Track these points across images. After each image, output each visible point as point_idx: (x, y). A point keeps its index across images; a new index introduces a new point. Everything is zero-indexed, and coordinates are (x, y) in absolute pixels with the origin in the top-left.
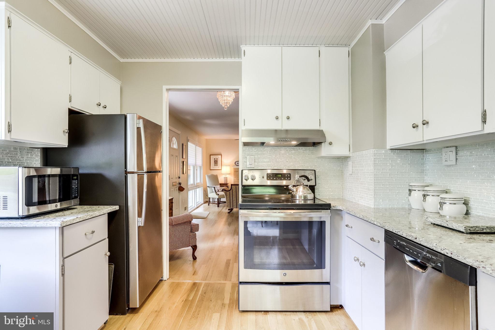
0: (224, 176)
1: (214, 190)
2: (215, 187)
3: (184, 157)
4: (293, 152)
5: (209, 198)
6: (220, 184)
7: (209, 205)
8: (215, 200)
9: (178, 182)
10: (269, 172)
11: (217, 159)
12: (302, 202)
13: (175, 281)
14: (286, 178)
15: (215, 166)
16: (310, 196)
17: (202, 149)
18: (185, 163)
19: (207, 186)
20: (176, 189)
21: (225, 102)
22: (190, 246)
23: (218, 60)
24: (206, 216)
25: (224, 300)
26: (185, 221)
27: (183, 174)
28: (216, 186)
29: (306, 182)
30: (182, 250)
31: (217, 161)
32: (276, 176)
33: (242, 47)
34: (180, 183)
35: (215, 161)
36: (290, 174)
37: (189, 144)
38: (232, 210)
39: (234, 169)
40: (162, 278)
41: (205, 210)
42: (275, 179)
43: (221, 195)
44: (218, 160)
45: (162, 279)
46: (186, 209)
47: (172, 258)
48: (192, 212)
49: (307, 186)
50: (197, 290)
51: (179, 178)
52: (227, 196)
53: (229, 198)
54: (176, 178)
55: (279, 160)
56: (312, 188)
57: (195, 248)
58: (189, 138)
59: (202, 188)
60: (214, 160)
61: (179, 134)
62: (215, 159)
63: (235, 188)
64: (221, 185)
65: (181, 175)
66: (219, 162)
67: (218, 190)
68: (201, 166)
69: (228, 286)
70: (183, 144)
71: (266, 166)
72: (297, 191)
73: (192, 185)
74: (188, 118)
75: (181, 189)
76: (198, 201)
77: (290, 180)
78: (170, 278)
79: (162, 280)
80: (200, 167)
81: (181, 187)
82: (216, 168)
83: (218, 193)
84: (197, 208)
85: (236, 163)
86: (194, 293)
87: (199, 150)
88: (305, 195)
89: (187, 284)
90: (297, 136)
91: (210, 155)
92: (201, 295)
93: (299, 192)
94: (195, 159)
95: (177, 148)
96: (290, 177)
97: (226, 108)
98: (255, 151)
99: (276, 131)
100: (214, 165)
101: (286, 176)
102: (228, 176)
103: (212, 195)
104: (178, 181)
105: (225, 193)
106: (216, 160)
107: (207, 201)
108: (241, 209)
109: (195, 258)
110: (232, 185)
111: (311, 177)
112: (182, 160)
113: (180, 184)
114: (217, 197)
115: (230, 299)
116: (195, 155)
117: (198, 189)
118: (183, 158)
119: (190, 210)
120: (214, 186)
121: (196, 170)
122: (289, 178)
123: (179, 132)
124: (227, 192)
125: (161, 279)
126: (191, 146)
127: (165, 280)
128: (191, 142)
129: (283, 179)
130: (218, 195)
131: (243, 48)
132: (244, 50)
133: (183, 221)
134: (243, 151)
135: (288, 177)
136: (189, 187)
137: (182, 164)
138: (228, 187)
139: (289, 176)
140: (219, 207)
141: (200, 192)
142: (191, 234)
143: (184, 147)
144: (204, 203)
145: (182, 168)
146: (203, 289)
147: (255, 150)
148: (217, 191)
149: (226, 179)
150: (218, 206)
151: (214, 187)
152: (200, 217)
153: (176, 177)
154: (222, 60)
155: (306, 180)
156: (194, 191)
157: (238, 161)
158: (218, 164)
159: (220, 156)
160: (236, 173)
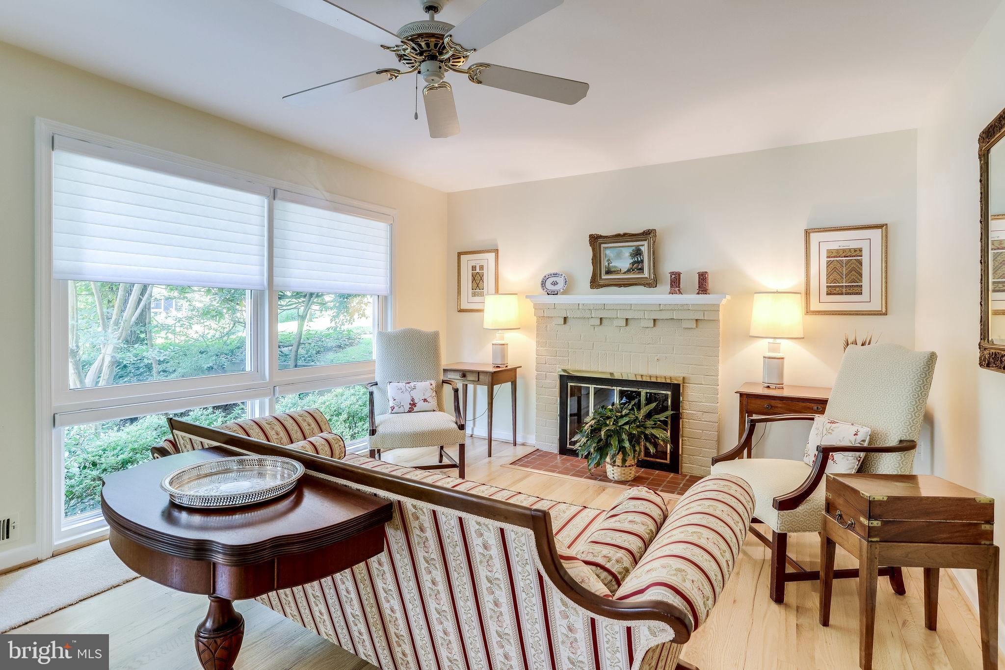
0: (493, 339)
11: (482, 268)
15: (474, 295)
17: (394, 228)
31: (482, 279)
35: (474, 279)
39: (537, 307)
44: (485, 271)
60: (470, 272)
62: (474, 268)
66: (489, 280)
67: (414, 404)
82: (476, 302)
85: (548, 284)
91: (460, 254)
100: (470, 291)
106: (478, 270)
149: (501, 349)
156: (257, 402)
157: (555, 275)
158: (483, 289)
159: (492, 256)
160: (547, 326)
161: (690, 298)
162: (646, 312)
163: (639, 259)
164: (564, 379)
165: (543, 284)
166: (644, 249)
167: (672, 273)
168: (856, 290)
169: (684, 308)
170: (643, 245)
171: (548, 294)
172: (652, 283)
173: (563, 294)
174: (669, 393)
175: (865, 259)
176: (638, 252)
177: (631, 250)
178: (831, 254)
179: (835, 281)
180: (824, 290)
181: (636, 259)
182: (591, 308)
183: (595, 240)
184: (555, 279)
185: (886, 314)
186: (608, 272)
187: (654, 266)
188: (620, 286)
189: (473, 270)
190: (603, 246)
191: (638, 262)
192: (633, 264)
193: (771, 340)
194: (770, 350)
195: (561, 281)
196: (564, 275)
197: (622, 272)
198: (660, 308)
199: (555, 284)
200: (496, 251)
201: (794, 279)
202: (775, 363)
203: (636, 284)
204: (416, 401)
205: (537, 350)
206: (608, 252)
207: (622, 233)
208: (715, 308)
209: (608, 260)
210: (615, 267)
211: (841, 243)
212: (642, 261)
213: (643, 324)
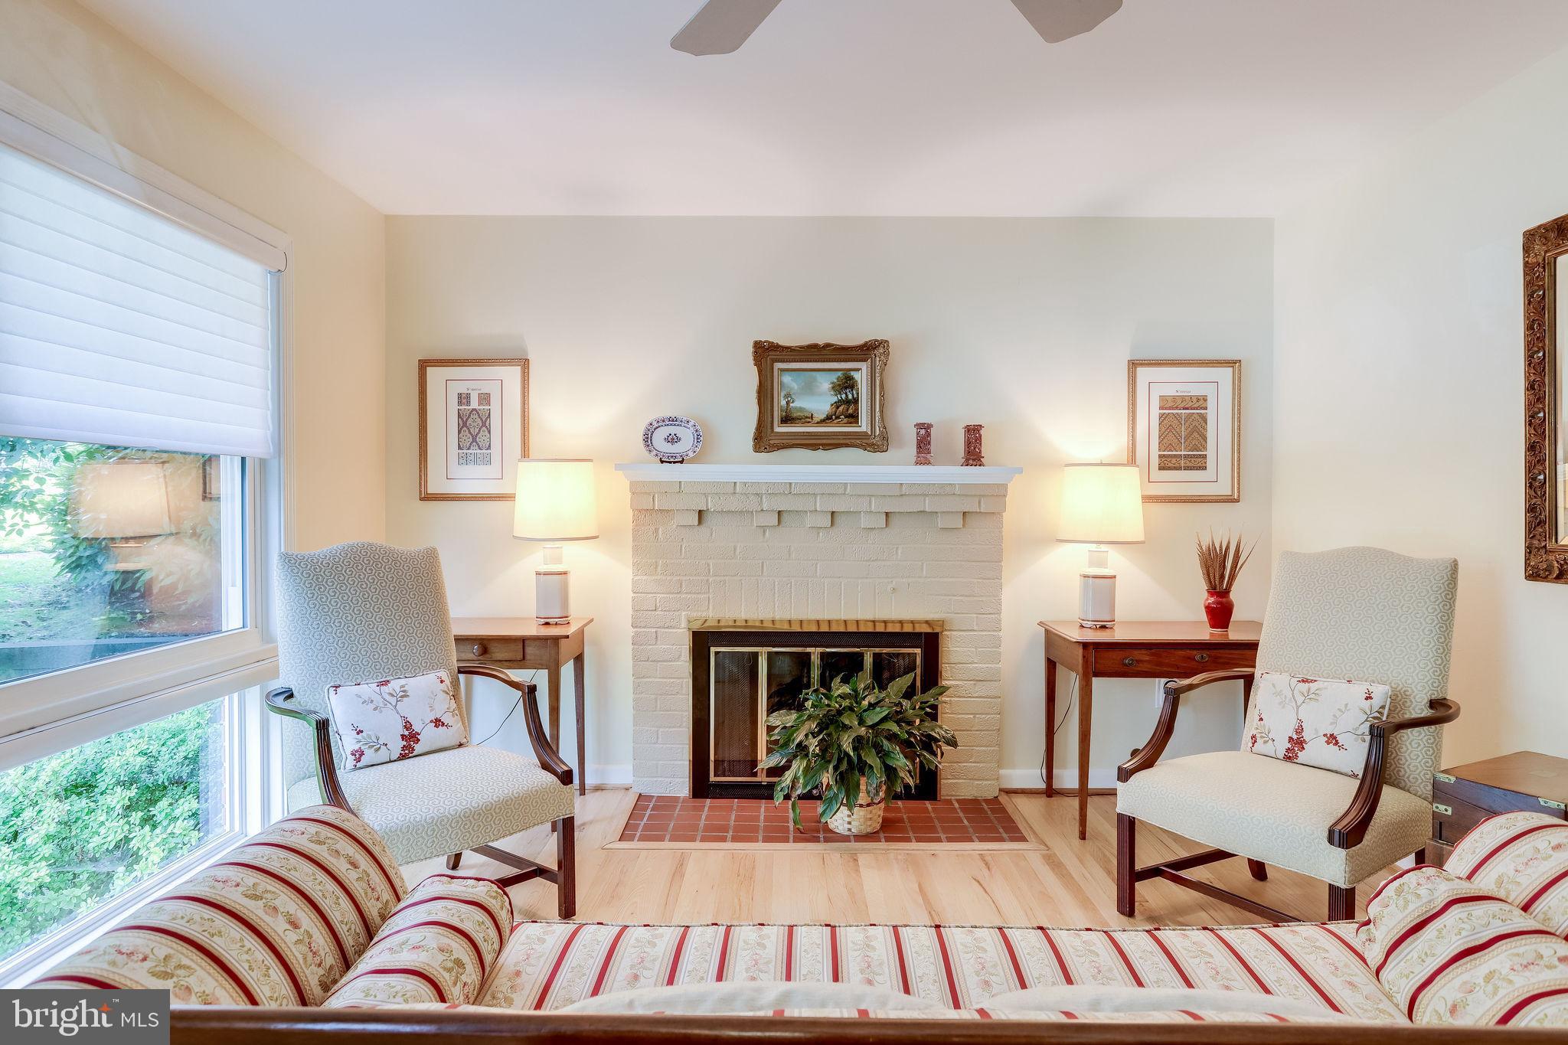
0: (538, 560)
11: (485, 398)
15: (464, 460)
31: (485, 423)
35: (463, 425)
39: (638, 490)
44: (494, 407)
60: (454, 407)
62: (464, 399)
64: (484, 656)
66: (505, 427)
82: (470, 479)
85: (658, 440)
91: (424, 365)
100: (454, 451)
102: (579, 560)
106: (474, 404)
149: (555, 583)
157: (673, 421)
158: (489, 448)
159: (511, 375)
160: (657, 530)
161: (950, 473)
162: (873, 499)
163: (850, 397)
164: (702, 641)
165: (648, 439)
166: (862, 377)
167: (920, 426)
168: (1197, 463)
169: (943, 491)
170: (858, 370)
171: (662, 462)
172: (876, 443)
173: (692, 461)
174: (918, 651)
175: (1211, 414)
176: (847, 383)
177: (834, 377)
178: (1166, 403)
179: (1170, 447)
180: (1155, 462)
181: (844, 396)
182: (757, 491)
183: (766, 354)
184: (672, 430)
185: (1238, 501)
186: (787, 419)
187: (882, 411)
188: (814, 447)
189: (460, 403)
190: (778, 365)
191: (847, 402)
192: (837, 405)
193: (1093, 547)
194: (1091, 564)
195: (687, 435)
196: (691, 424)
197: (816, 420)
198: (901, 491)
199: (673, 439)
200: (525, 364)
201: (1111, 440)
202: (1101, 585)
203: (847, 446)
204: (416, 728)
205: (634, 582)
206: (787, 379)
207: (821, 342)
208: (998, 493)
209: (788, 395)
210: (801, 409)
211: (1179, 387)
212: (856, 401)
213: (865, 521)
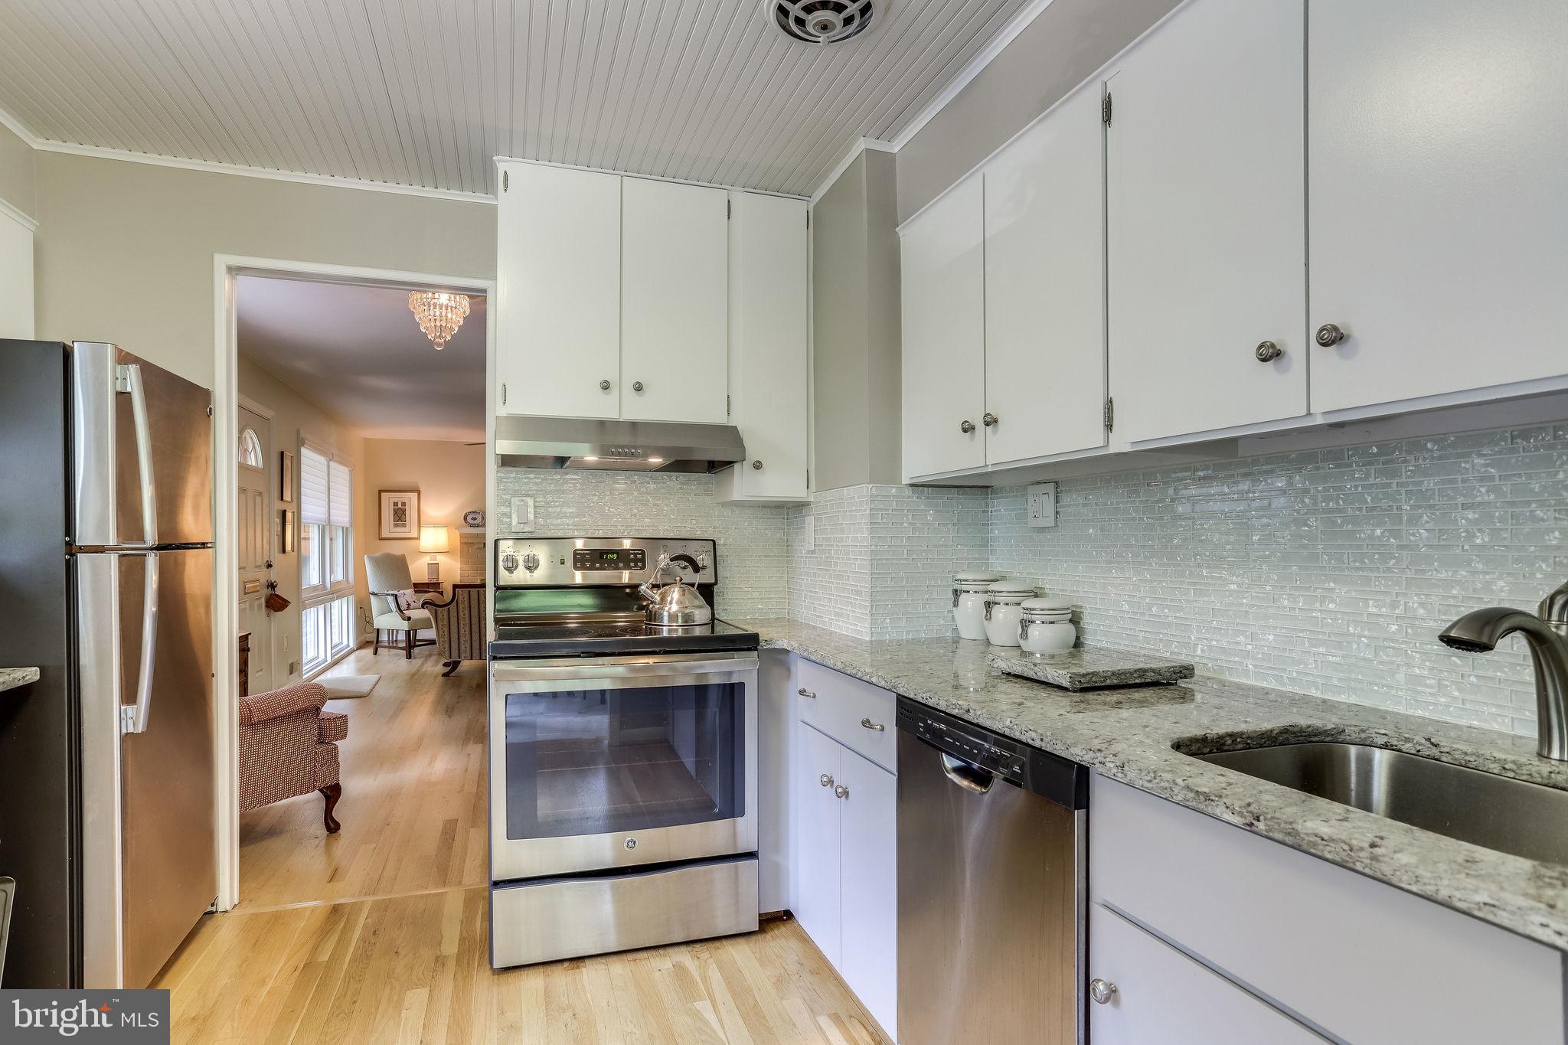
0: (427, 559)
1: (393, 606)
2: (396, 595)
3: (287, 496)
4: (652, 486)
5: (378, 629)
6: (416, 585)
7: (376, 654)
8: (396, 636)
9: (263, 581)
10: (579, 544)
11: (404, 504)
12: (680, 633)
13: (263, 910)
14: (632, 564)
15: (396, 526)
16: (701, 614)
17: (351, 472)
18: (289, 515)
19: (371, 590)
20: (256, 603)
21: (438, 324)
22: (315, 787)
23: (416, 191)
24: (365, 689)
25: (442, 945)
26: (298, 707)
27: (284, 551)
28: (401, 592)
29: (689, 576)
30: (283, 806)
31: (404, 512)
32: (601, 557)
33: (499, 161)
34: (272, 584)
35: (396, 512)
36: (643, 553)
37: (305, 452)
38: (455, 665)
39: (462, 536)
40: (213, 905)
41: (363, 670)
42: (598, 565)
43: (417, 621)
44: (407, 507)
45: (214, 909)
46: (293, 668)
47: (250, 834)
48: (317, 679)
49: (692, 585)
50: (344, 927)
51: (269, 566)
52: (440, 623)
53: (446, 629)
54: (258, 567)
55: (609, 510)
56: (707, 592)
57: (332, 794)
58: (303, 434)
59: (351, 598)
60: (392, 507)
61: (268, 420)
62: (396, 504)
63: (466, 596)
64: (419, 588)
65: (277, 558)
66: (411, 514)
67: (409, 605)
68: (348, 525)
69: (453, 901)
70: (282, 453)
71: (571, 527)
72: (663, 599)
73: (315, 588)
74: (303, 365)
75: (276, 603)
76: (336, 640)
77: (643, 568)
78: (243, 904)
79: (212, 913)
80: (345, 530)
81: (277, 596)
82: (399, 532)
83: (407, 613)
84: (335, 663)
85: (469, 519)
86: (336, 936)
87: (341, 475)
88: (687, 611)
89: (307, 914)
90: (661, 443)
91: (380, 492)
92: (363, 940)
93: (671, 603)
94: (325, 503)
95: (261, 465)
96: (643, 560)
97: (439, 345)
98: (537, 481)
99: (602, 423)
100: (392, 522)
101: (632, 557)
102: (441, 559)
103: (388, 621)
104: (263, 576)
105: (433, 611)
106: (400, 506)
107: (370, 640)
108: (495, 658)
109: (332, 826)
110: (455, 587)
111: (703, 558)
112: (282, 506)
113: (272, 586)
114: (405, 625)
115: (462, 940)
116: (325, 489)
117: (336, 604)
118: (282, 499)
119: (307, 671)
120: (395, 592)
121: (331, 539)
122: (640, 564)
123: (268, 413)
124: (439, 610)
125: (210, 909)
126: (311, 461)
127: (226, 912)
128: (310, 445)
129: (621, 565)
130: (409, 619)
131: (503, 164)
132: (506, 172)
133: (290, 710)
134: (499, 481)
135: (636, 561)
136: (304, 596)
137: (278, 521)
138: (442, 593)
139: (639, 556)
140: (410, 658)
141: (342, 611)
142: (321, 749)
143: (287, 462)
144: (358, 648)
145: (280, 533)
146: (369, 920)
147: (538, 478)
148: (404, 606)
149: (434, 567)
150: (409, 656)
151: (392, 595)
152: (346, 695)
153: (258, 564)
154: (429, 192)
155: (690, 569)
156: (321, 608)
157: (474, 512)
158: (406, 521)
159: (414, 496)
160: (467, 549)
165: (465, 519)
171: (471, 526)
173: (482, 526)
184: (474, 515)
189: (394, 506)
195: (479, 517)
196: (481, 513)
199: (474, 519)
200: (419, 492)
204: (409, 602)
205: (461, 567)
